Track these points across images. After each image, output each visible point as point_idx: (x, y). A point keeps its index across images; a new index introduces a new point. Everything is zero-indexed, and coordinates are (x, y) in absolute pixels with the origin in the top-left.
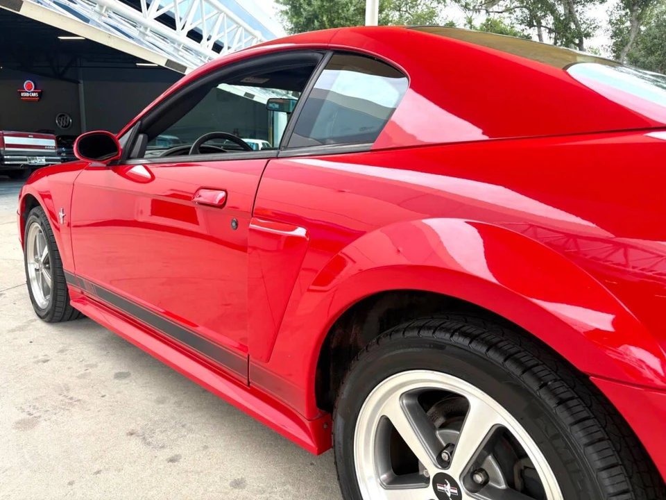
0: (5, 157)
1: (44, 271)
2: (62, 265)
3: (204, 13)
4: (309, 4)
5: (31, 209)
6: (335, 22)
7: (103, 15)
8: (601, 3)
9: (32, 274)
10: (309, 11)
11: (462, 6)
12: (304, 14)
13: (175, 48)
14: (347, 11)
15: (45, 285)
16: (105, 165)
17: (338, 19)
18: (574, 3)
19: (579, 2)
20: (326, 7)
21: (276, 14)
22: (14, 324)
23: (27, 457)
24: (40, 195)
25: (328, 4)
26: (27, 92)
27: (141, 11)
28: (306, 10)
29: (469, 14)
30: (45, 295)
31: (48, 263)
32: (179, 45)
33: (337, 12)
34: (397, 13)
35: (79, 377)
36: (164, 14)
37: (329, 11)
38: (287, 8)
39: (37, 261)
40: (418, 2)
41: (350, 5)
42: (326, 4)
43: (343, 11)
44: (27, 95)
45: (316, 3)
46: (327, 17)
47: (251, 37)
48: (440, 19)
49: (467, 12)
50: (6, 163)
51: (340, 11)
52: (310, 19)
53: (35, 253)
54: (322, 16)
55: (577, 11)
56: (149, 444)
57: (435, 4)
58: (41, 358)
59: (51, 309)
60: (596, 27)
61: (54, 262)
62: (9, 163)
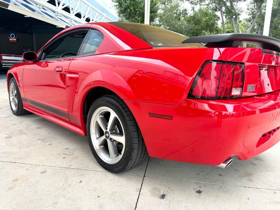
0: (3, 64)
1: (15, 98)
2: (20, 95)
3: (82, 7)
4: (126, 2)
5: (11, 78)
6: (136, 10)
7: (40, 8)
8: (244, 1)
9: (11, 100)
10: (125, 5)
11: (190, 2)
12: (124, 6)
13: (70, 21)
14: (141, 5)
15: (16, 103)
16: (33, 62)
17: (137, 8)
18: (233, 1)
19: (235, 1)
20: (132, 4)
21: (112, 6)
22: (5, 116)
23: (8, 143)
24: (14, 73)
25: (133, 2)
26: (12, 38)
27: (56, 6)
28: (124, 5)
29: (193, 6)
30: (16, 107)
31: (16, 96)
32: (72, 20)
33: (137, 5)
34: (164, 5)
35: (25, 128)
36: (66, 7)
37: (133, 5)
38: (117, 4)
39: (13, 96)
40: (173, 1)
41: (142, 3)
42: (132, 2)
43: (139, 5)
44: (12, 39)
45: (128, 2)
46: (133, 8)
47: (102, 16)
48: (181, 8)
49: (192, 5)
50: (3, 67)
51: (138, 5)
52: (126, 8)
53: (12, 93)
54: (131, 7)
55: (235, 5)
56: (44, 142)
57: (179, 2)
58: (14, 124)
59: (17, 110)
60: (242, 11)
61: (18, 95)
62: (4, 67)
